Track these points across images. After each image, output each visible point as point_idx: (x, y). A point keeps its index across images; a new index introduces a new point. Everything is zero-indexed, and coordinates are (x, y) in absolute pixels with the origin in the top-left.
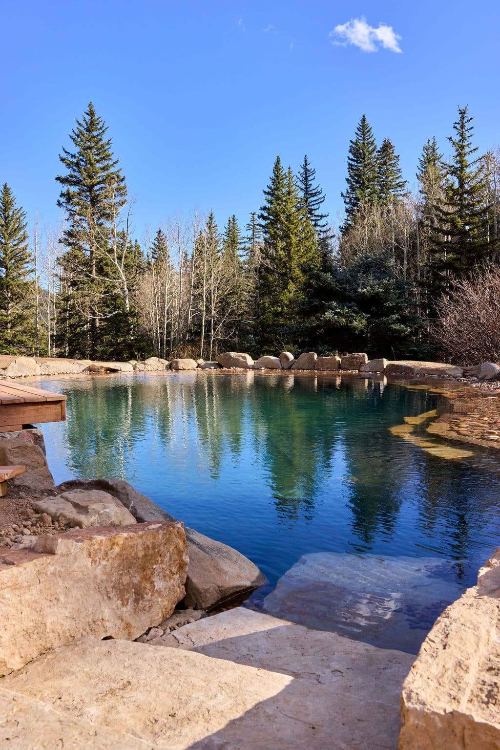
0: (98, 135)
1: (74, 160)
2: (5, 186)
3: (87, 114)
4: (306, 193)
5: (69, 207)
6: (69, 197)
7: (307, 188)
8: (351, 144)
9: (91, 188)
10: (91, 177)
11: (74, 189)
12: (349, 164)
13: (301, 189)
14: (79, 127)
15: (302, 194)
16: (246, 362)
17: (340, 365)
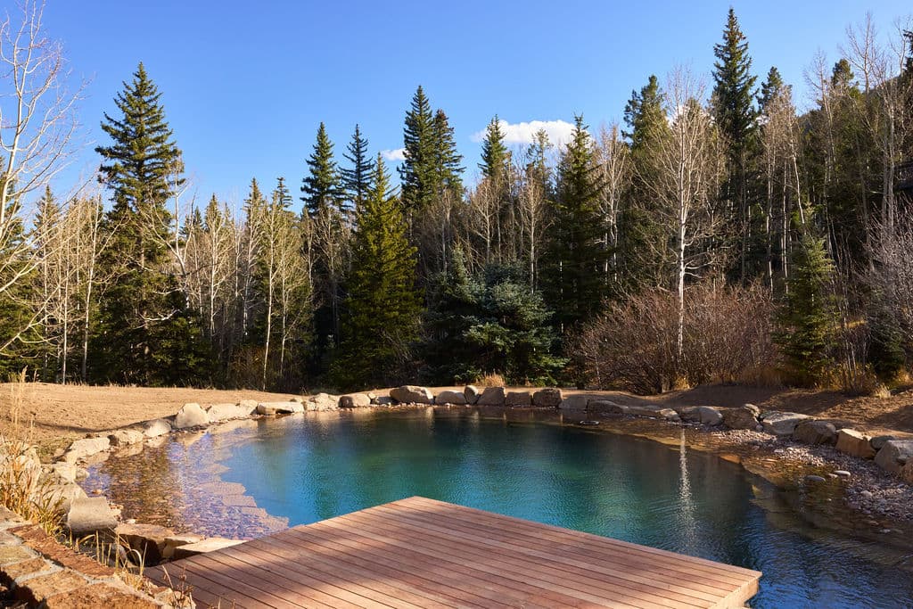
0: (150, 101)
3: (136, 75)
4: (359, 165)
5: (112, 184)
6: (112, 172)
7: (359, 160)
8: (407, 115)
9: (140, 162)
10: (141, 149)
11: (118, 162)
12: (405, 136)
13: (353, 160)
14: (126, 90)
15: (353, 167)
16: (426, 397)
17: (532, 400)
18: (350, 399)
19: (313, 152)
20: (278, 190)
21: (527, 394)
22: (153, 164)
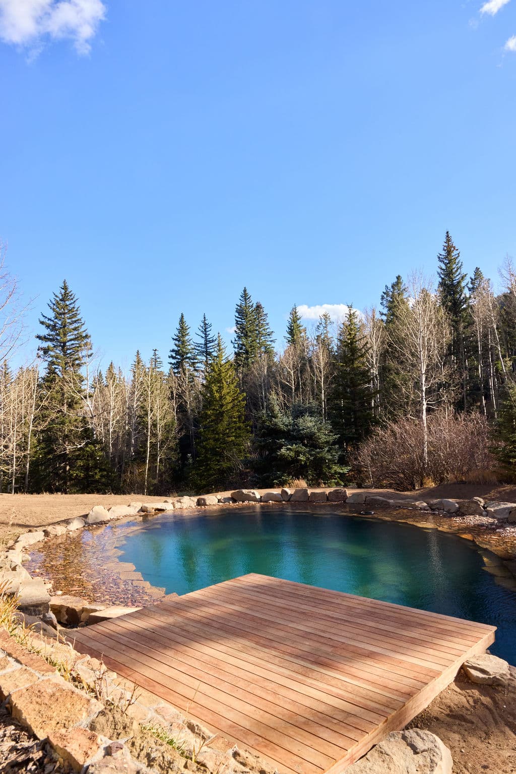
0: (70, 304)
1: (52, 323)
3: (62, 288)
4: (206, 340)
5: (46, 359)
6: (46, 351)
7: (206, 337)
8: (237, 307)
10: (65, 335)
11: (49, 344)
12: (236, 320)
13: (202, 337)
14: (55, 298)
15: (202, 341)
16: (255, 497)
17: (327, 498)
18: (204, 500)
19: (177, 332)
20: (153, 357)
21: (324, 493)
22: (72, 344)
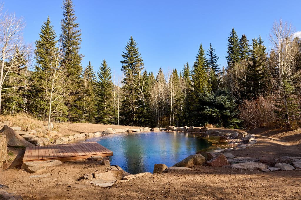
0: (134, 46)
1: (126, 55)
2: (104, 60)
3: (130, 40)
5: (125, 71)
7: (212, 55)
8: (229, 38)
9: (132, 64)
10: (132, 60)
11: (126, 65)
12: (228, 46)
14: (128, 44)
15: (210, 57)
16: (174, 129)
18: (153, 129)
19: (198, 53)
21: (199, 128)
22: (135, 64)
